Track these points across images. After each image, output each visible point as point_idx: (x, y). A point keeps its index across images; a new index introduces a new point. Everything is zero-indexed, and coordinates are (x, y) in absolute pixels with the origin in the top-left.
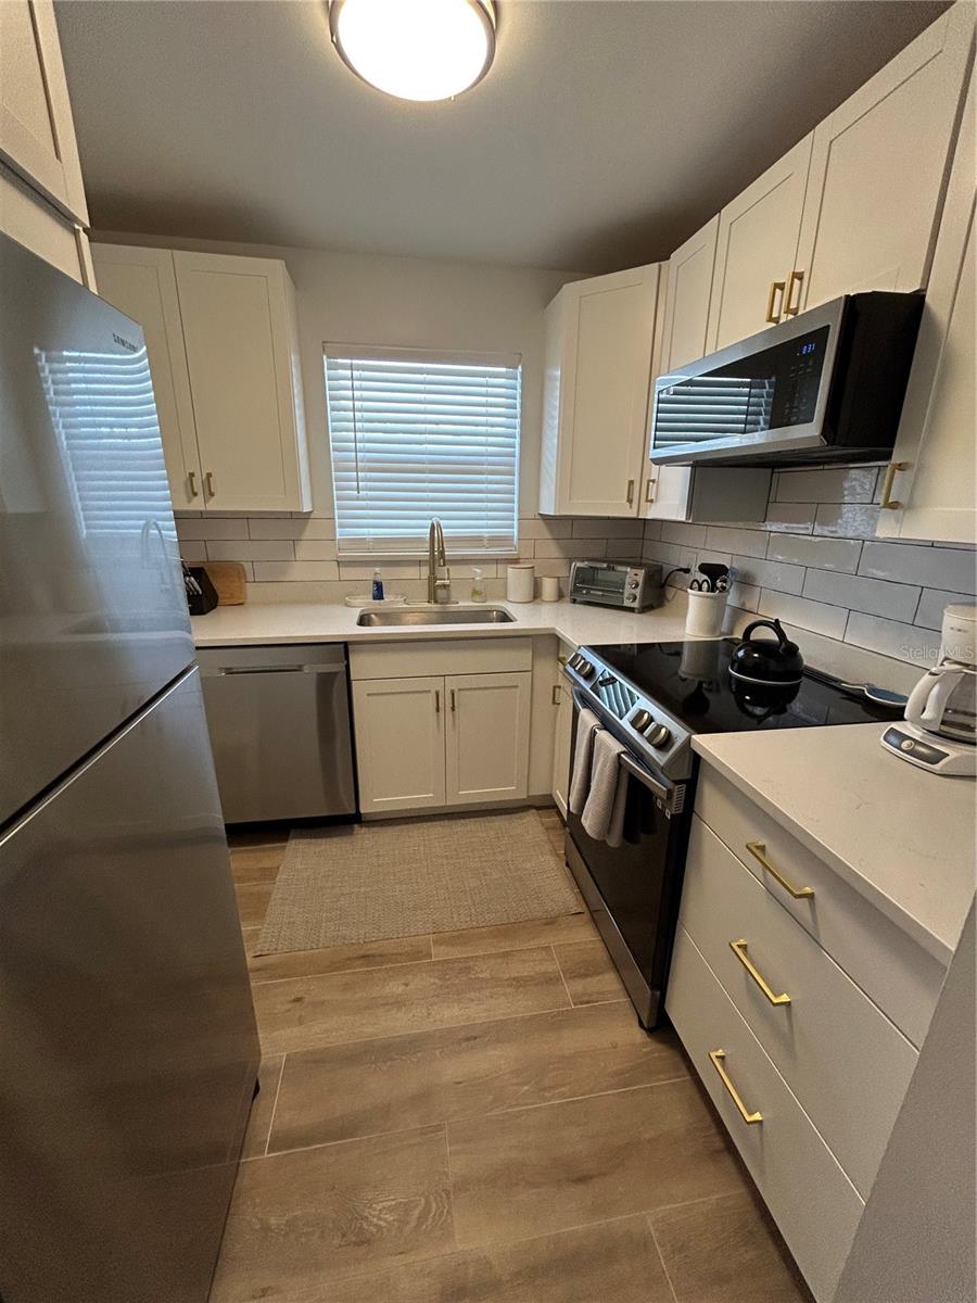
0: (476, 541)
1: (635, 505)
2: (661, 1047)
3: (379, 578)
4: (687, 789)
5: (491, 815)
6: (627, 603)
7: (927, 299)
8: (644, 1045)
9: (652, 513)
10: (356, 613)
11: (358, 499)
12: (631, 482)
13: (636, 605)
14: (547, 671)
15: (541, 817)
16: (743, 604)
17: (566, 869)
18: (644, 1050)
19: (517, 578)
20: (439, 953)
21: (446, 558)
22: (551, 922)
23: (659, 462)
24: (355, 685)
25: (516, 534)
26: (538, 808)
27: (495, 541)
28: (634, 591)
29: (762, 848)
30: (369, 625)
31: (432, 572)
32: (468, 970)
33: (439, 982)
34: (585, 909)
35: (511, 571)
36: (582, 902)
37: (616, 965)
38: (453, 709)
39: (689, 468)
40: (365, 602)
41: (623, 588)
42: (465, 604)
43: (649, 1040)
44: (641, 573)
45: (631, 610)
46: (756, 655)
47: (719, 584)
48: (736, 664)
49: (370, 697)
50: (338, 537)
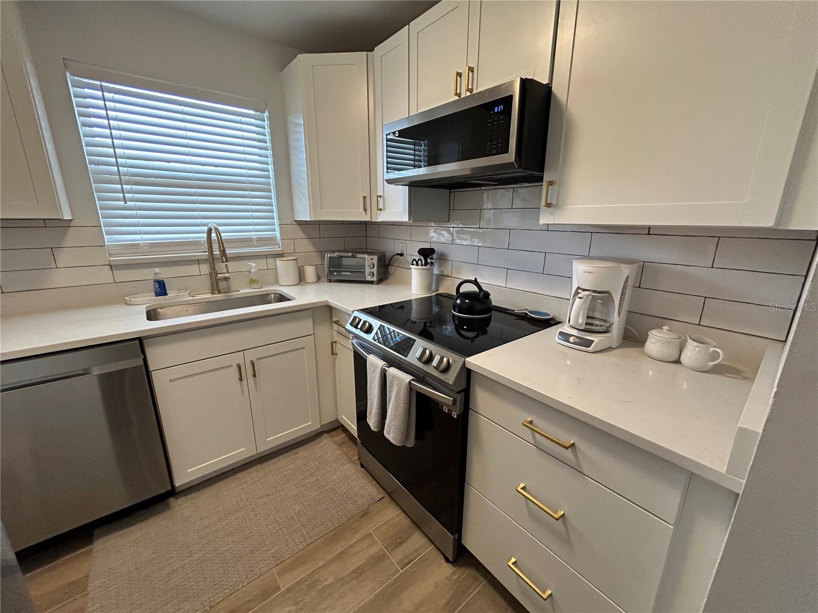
0: (247, 241)
1: (368, 212)
2: (463, 569)
3: (160, 277)
4: (465, 394)
5: (293, 449)
6: (369, 278)
7: (553, 88)
8: (454, 574)
9: (381, 218)
10: (143, 309)
11: (125, 209)
12: (365, 198)
13: (375, 279)
14: (325, 333)
15: (331, 437)
16: (442, 272)
17: (362, 469)
18: (455, 577)
19: (285, 268)
20: (286, 582)
21: (228, 256)
22: (365, 514)
23: (390, 182)
24: (155, 376)
25: (278, 236)
26: (328, 432)
27: (262, 241)
28: (372, 270)
29: (531, 422)
30: (156, 319)
31: (213, 268)
32: (315, 583)
33: (294, 608)
34: (383, 494)
35: (279, 262)
36: (381, 489)
37: (418, 525)
38: (254, 376)
39: (407, 187)
40: (150, 300)
41: (364, 269)
42: (246, 291)
43: (455, 569)
44: (375, 258)
45: (372, 282)
46: (467, 301)
47: (429, 261)
48: (457, 308)
49: (172, 383)
50: (107, 243)
